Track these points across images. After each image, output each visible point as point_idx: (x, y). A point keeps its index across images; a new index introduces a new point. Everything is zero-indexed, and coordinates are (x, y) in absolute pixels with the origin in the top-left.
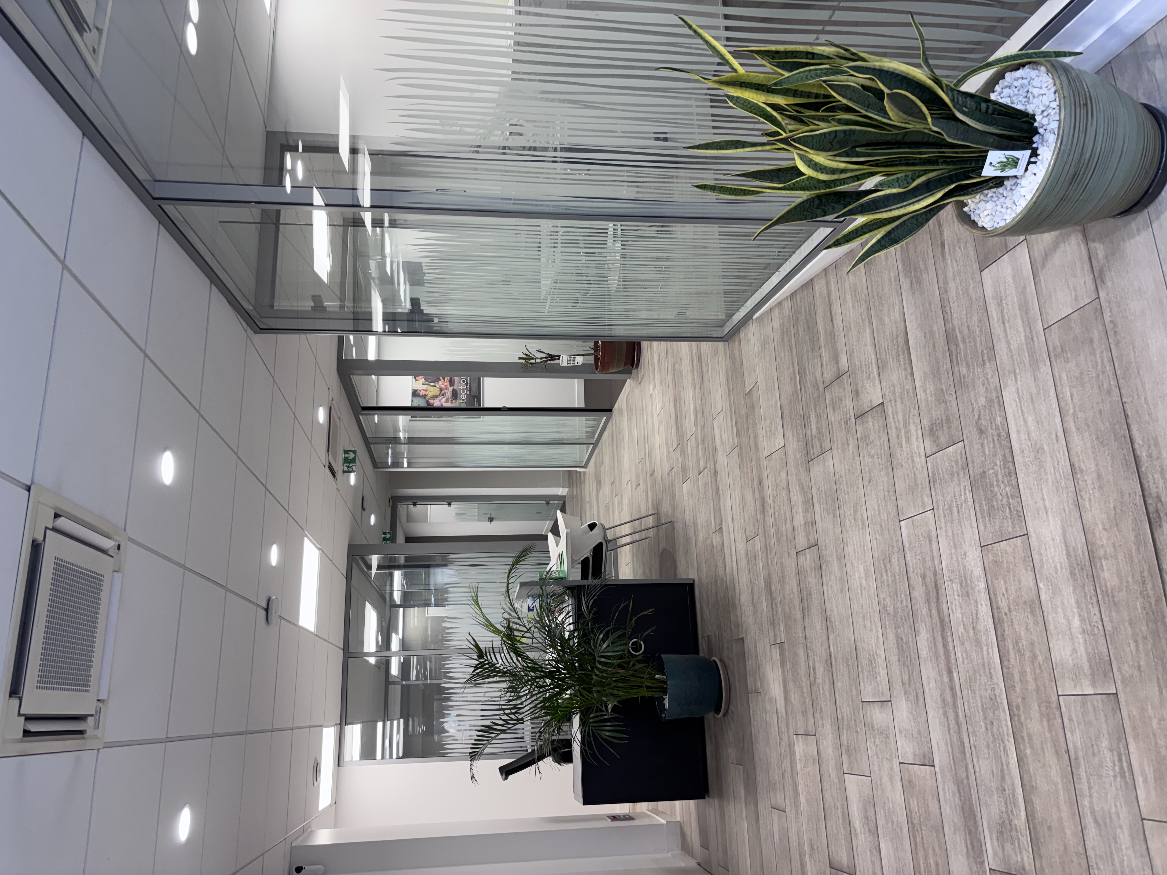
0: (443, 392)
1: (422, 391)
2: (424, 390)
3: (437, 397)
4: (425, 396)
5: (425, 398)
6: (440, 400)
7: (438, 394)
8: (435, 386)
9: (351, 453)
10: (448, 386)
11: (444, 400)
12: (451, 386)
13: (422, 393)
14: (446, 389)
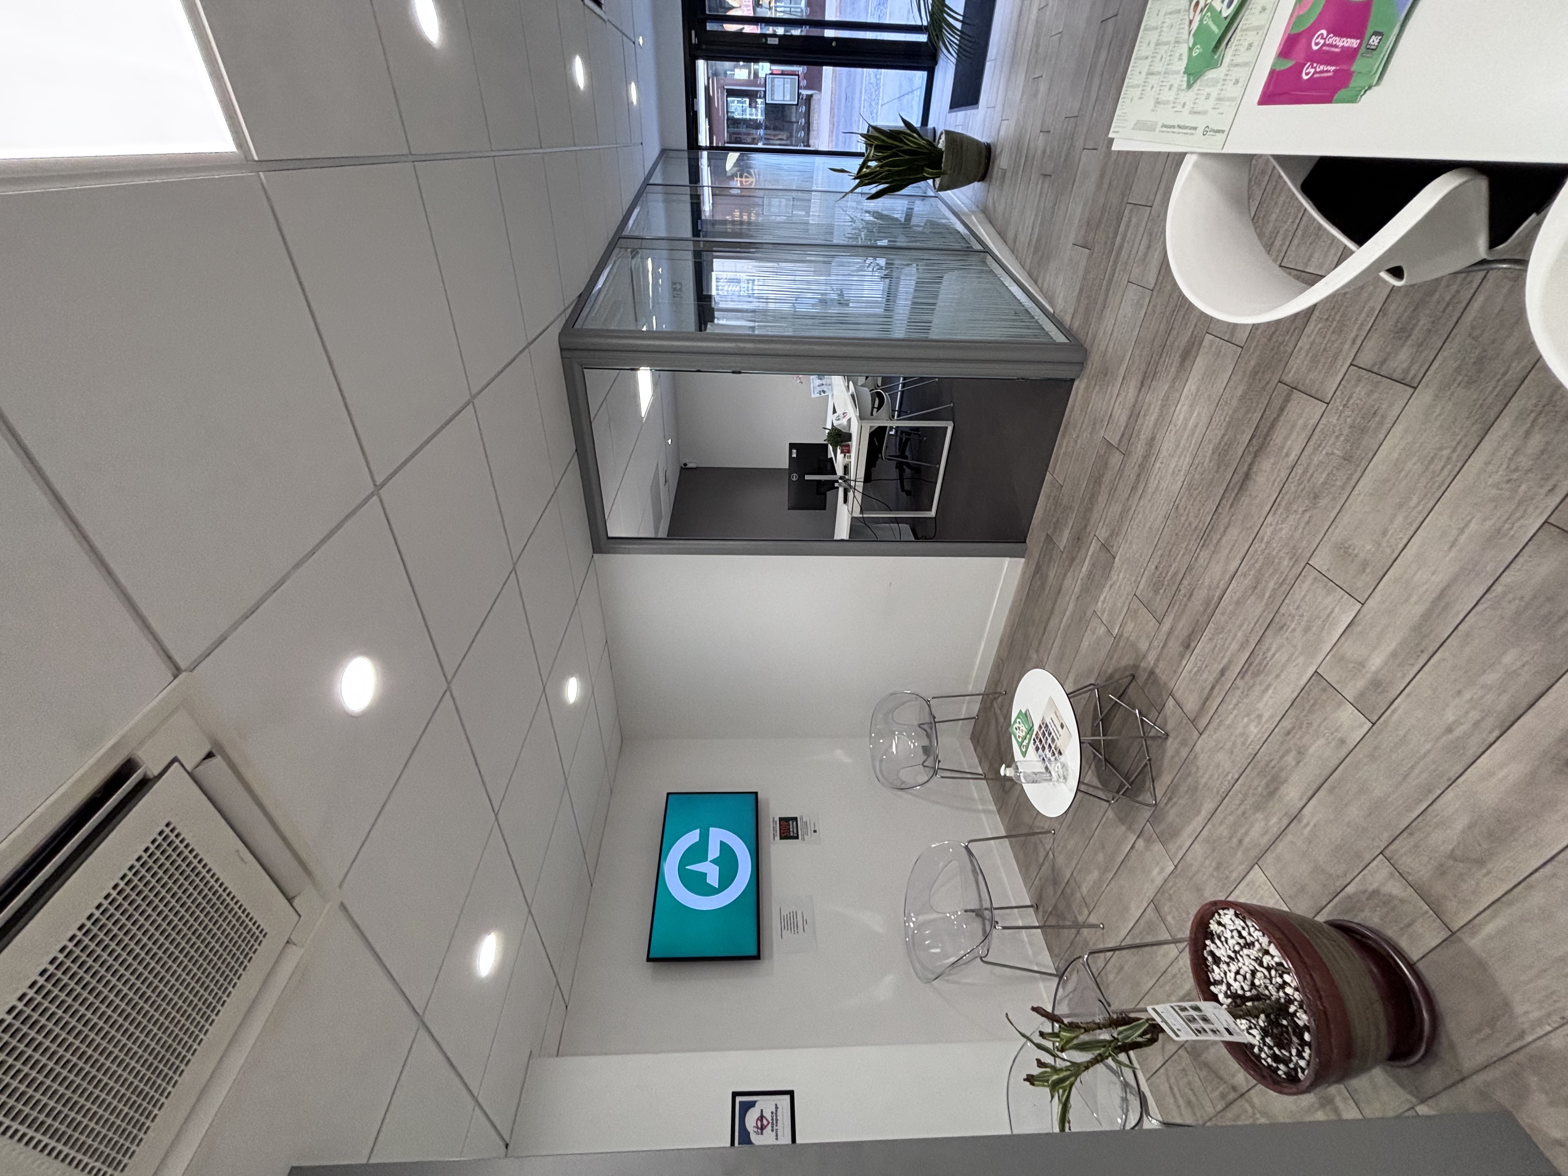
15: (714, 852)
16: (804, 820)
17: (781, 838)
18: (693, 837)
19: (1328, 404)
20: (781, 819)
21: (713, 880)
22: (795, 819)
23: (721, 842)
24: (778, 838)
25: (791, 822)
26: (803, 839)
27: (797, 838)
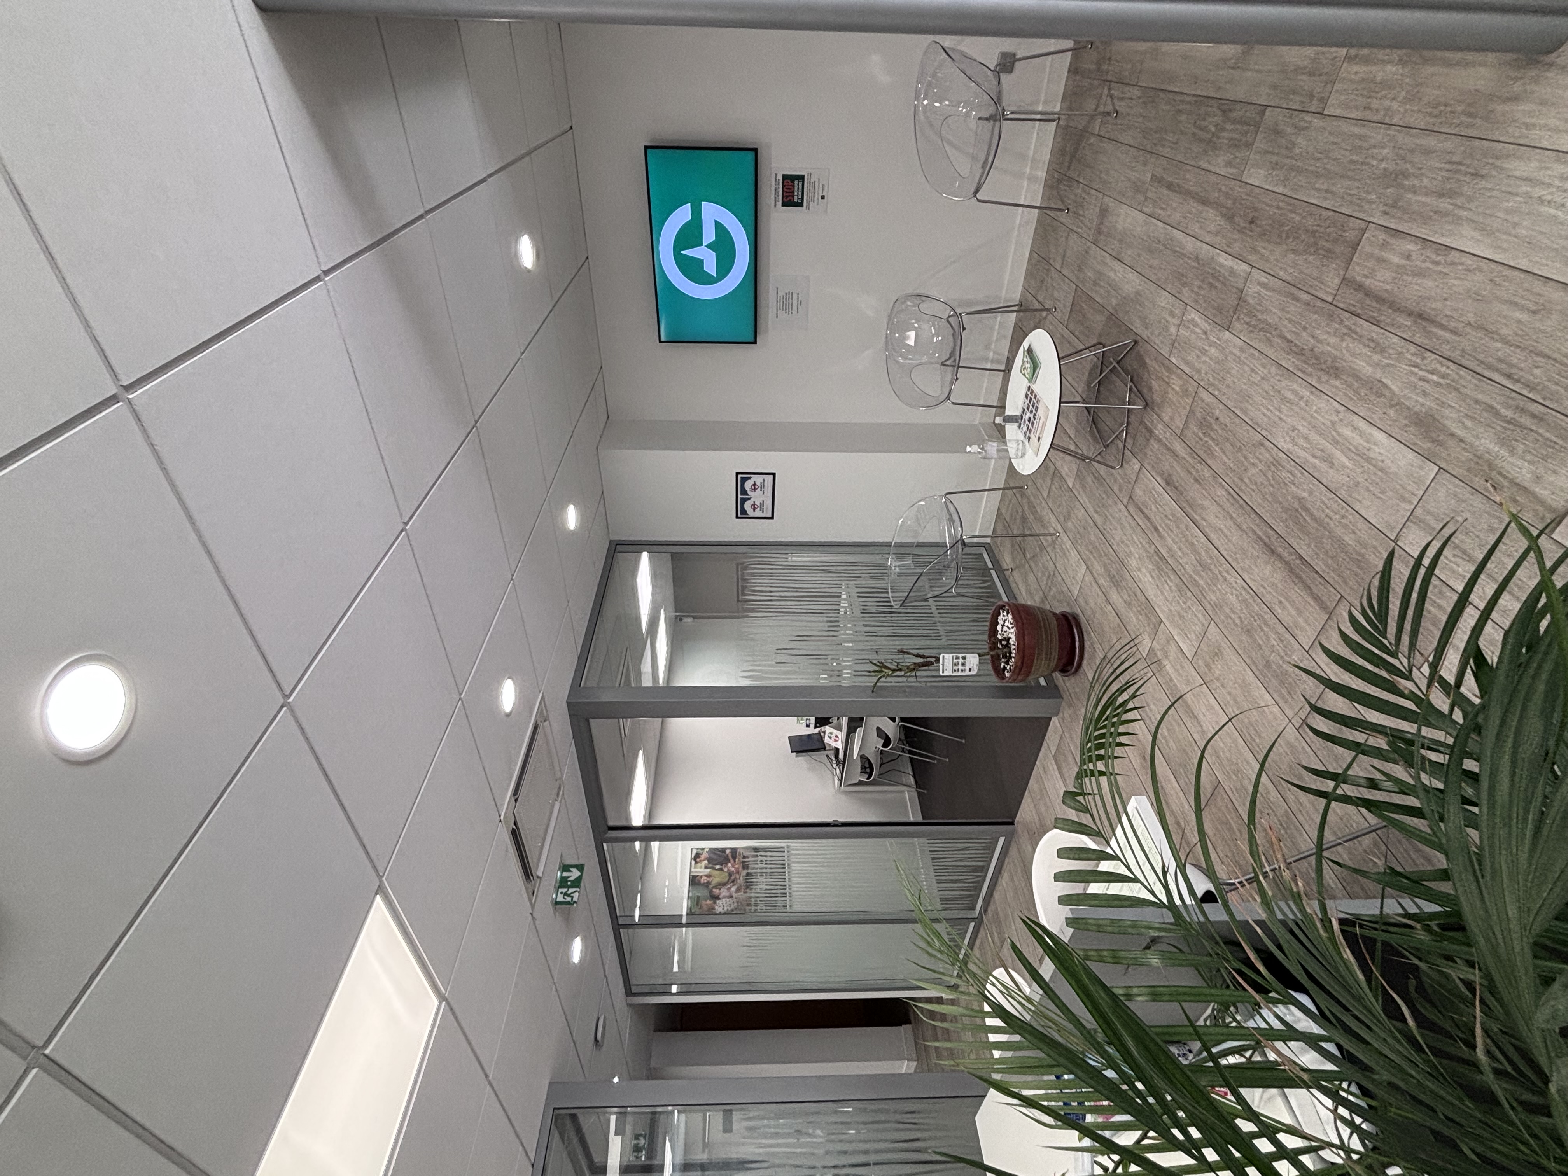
0: (733, 877)
1: (704, 878)
2: (706, 876)
3: (724, 884)
4: (708, 883)
5: (707, 887)
6: (729, 889)
7: (726, 880)
8: (721, 870)
9: (574, 870)
10: (741, 869)
11: (733, 889)
12: (744, 868)
13: (704, 880)
14: (738, 872)
15: (709, 235)
16: (813, 180)
17: (784, 204)
18: (682, 215)
19: (1307, 652)
20: (785, 177)
21: (711, 267)
22: (801, 178)
23: (716, 221)
24: (780, 203)
25: (796, 182)
26: (808, 208)
27: (801, 205)
